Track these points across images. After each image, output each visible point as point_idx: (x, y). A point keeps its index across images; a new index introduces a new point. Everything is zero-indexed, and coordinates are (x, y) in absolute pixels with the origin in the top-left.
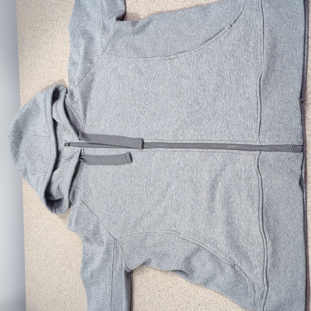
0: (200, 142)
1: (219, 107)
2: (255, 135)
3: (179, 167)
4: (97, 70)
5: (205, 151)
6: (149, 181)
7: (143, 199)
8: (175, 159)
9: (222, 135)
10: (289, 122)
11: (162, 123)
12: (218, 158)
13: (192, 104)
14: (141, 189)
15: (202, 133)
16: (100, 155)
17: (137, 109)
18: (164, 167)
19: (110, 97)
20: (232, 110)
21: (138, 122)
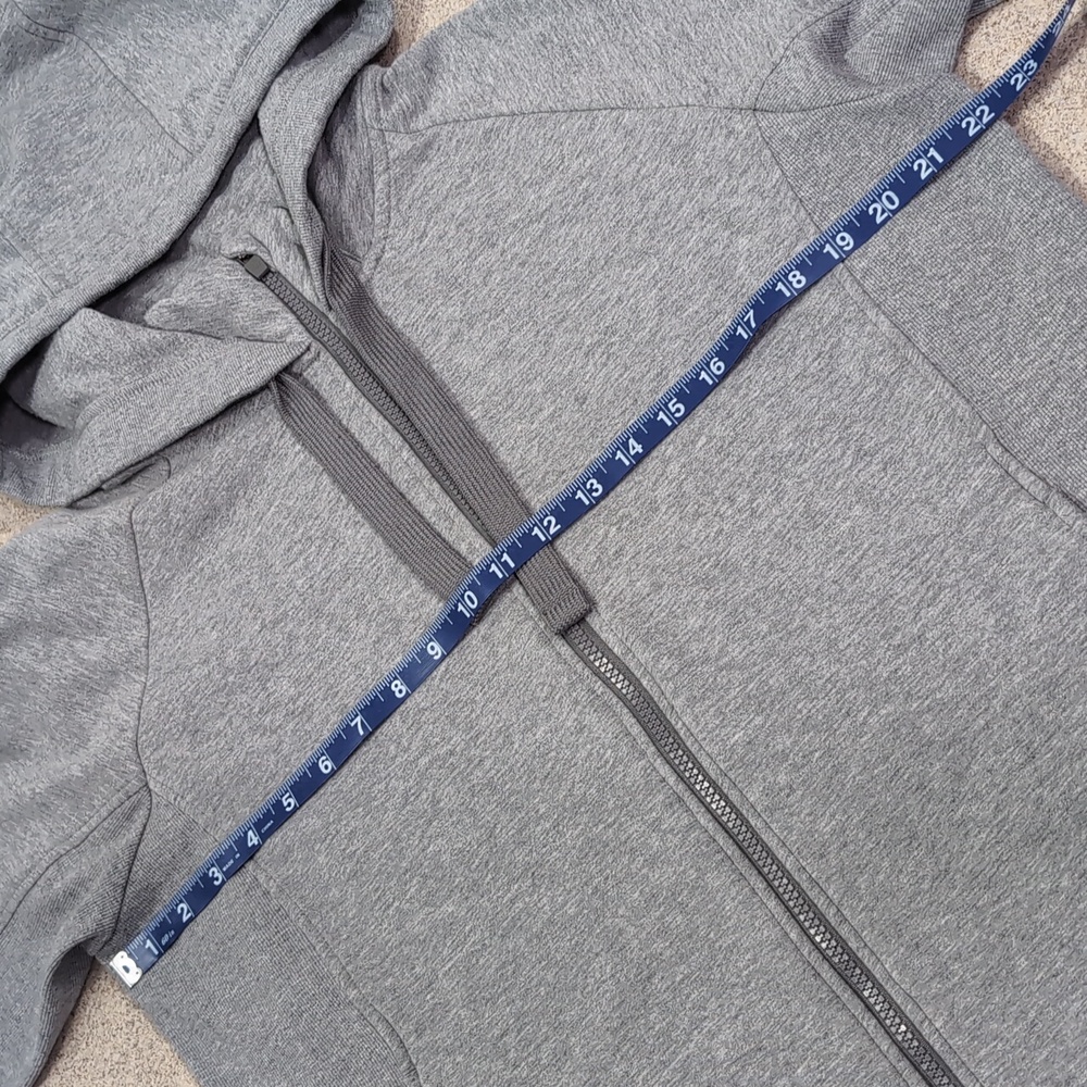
0: (820, 901)
1: (1027, 886)
3: (644, 871)
4: (650, 130)
5: (805, 953)
6: (470, 761)
7: (382, 786)
8: (655, 826)
11: (735, 651)
12: (837, 1044)
13: (931, 743)
15: (862, 882)
16: (367, 444)
19: (603, 292)
20: (1065, 951)
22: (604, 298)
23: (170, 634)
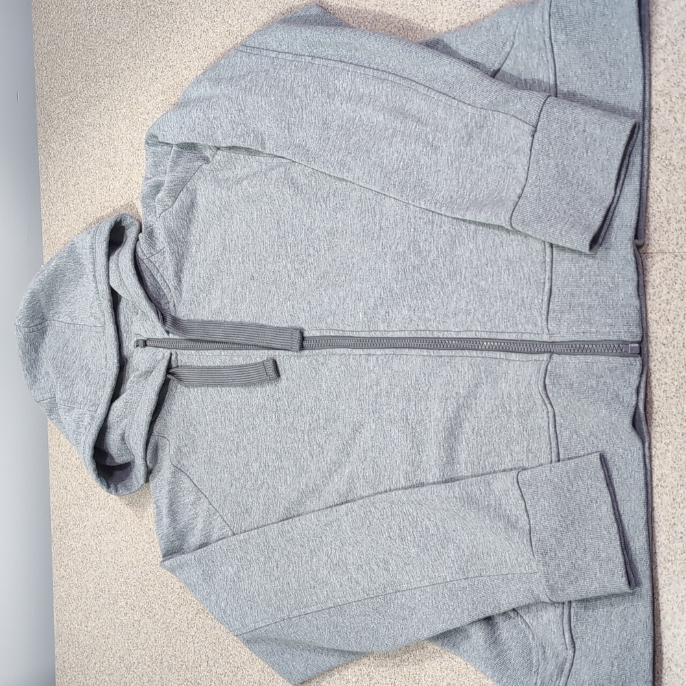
0: (423, 334)
1: (463, 259)
2: (539, 319)
3: (379, 389)
5: (432, 354)
6: (316, 420)
7: (303, 460)
8: (370, 371)
9: (469, 319)
10: (611, 290)
11: (342, 294)
12: (463, 370)
13: (404, 252)
14: (300, 437)
15: (427, 315)
16: (211, 364)
17: (289, 265)
18: (347, 390)
19: (232, 241)
20: (489, 265)
21: (292, 292)
22: (234, 242)
23: (213, 492)
